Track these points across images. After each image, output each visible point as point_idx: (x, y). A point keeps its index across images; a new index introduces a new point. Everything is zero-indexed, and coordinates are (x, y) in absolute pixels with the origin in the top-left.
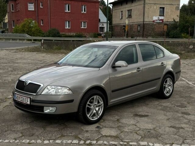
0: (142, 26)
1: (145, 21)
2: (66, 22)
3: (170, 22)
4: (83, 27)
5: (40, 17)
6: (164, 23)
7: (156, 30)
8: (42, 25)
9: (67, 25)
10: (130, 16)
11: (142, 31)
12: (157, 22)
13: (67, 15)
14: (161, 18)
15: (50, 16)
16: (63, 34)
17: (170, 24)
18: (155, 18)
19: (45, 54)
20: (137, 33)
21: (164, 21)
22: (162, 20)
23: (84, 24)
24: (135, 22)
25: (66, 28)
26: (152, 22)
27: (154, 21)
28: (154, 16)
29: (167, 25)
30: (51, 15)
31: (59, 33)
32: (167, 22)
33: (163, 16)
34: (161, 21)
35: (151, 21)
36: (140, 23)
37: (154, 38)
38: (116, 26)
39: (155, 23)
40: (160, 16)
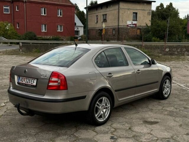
0: (117, 30)
1: (120, 25)
2: (42, 25)
3: (143, 26)
4: (59, 31)
5: (15, 20)
6: (137, 27)
7: (130, 34)
8: (17, 28)
9: (43, 29)
10: (105, 20)
11: (117, 35)
12: (131, 26)
13: (43, 18)
14: (135, 22)
15: (26, 20)
16: (40, 37)
17: (143, 28)
18: (129, 23)
19: (25, 57)
20: (112, 37)
21: (137, 25)
22: (135, 24)
23: (60, 28)
24: (110, 26)
25: (42, 31)
26: (126, 27)
27: (128, 25)
28: (127, 21)
29: (140, 29)
30: (27, 18)
31: (36, 36)
32: (140, 26)
33: (136, 20)
34: (134, 26)
35: (125, 25)
36: (115, 27)
37: (128, 41)
38: (92, 29)
39: (129, 27)
40: (133, 20)
